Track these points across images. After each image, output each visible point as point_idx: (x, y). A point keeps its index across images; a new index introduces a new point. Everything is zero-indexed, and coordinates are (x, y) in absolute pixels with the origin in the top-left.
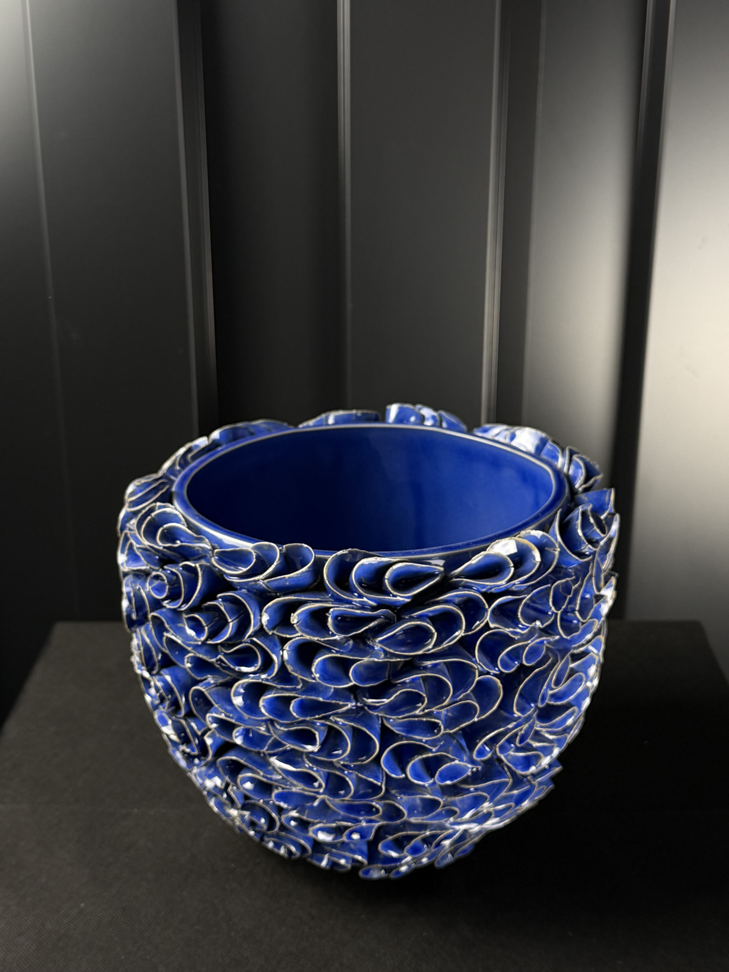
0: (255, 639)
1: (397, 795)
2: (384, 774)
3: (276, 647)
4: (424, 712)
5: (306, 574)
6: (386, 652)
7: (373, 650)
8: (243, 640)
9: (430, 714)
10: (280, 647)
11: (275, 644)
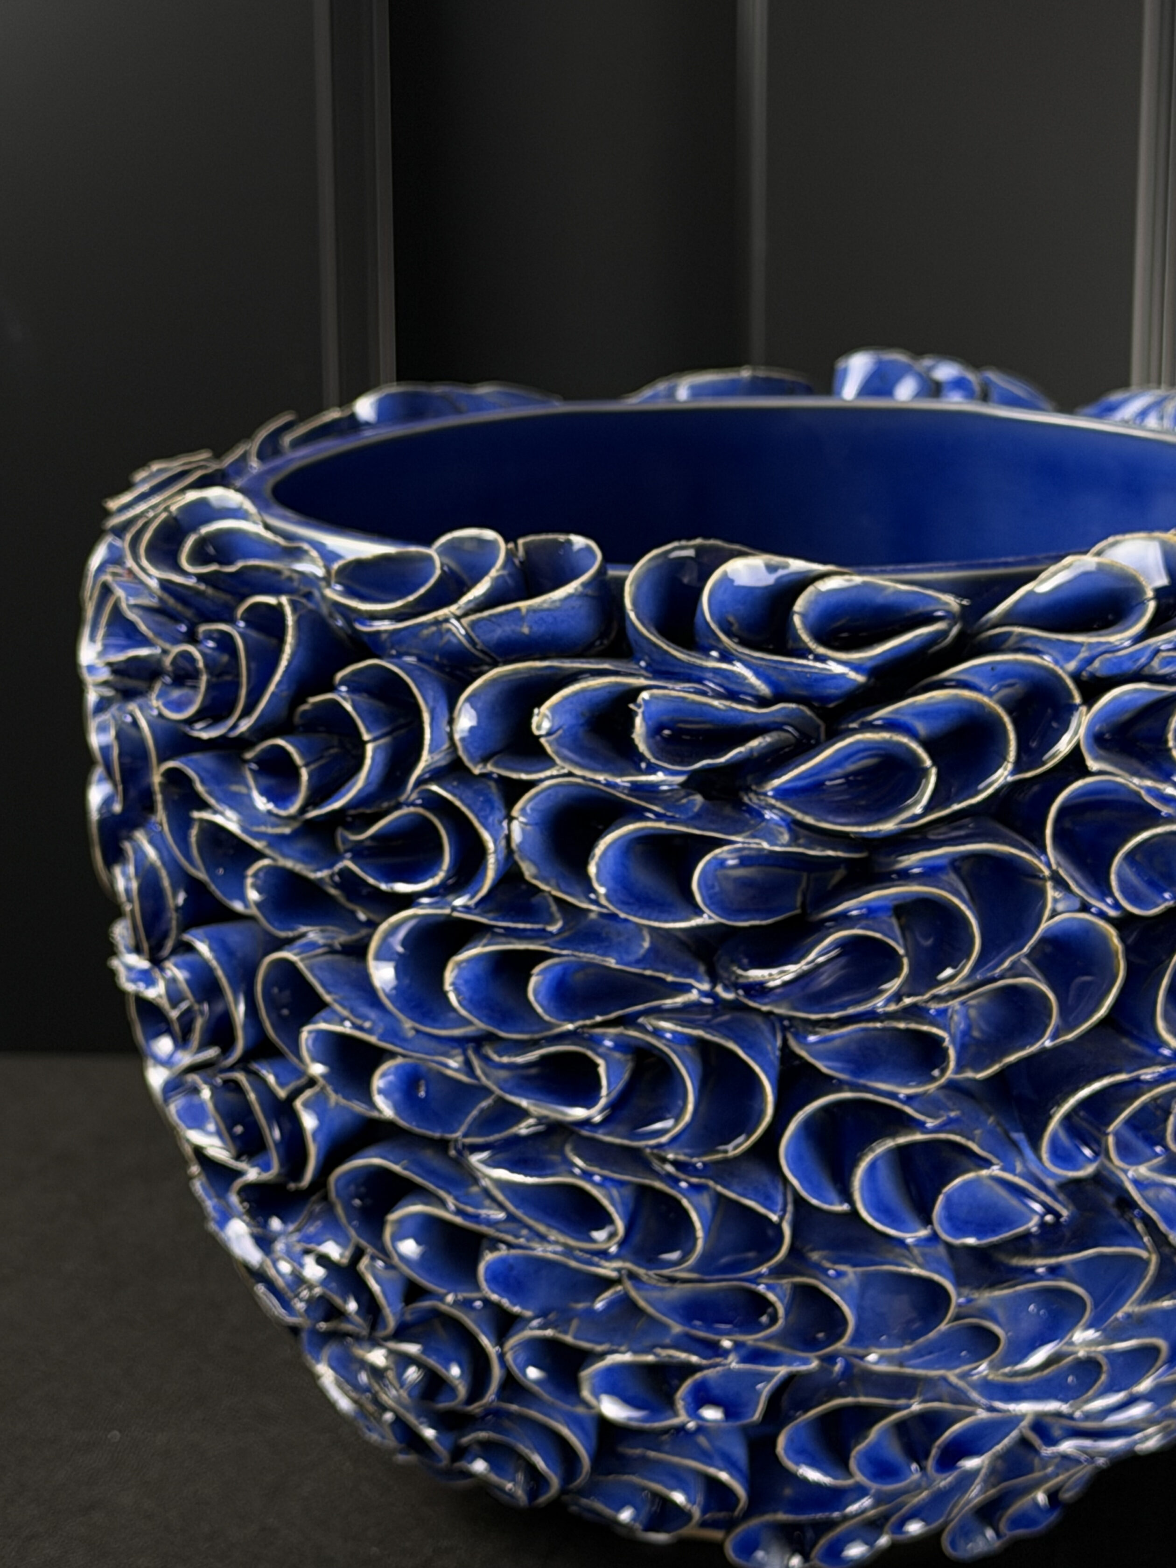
0: (435, 788)
1: (827, 1264)
2: (790, 1198)
3: (492, 808)
4: (901, 1005)
5: (577, 603)
6: (795, 826)
7: (759, 819)
8: (402, 798)
9: (915, 1012)
10: (504, 812)
11: (489, 801)
